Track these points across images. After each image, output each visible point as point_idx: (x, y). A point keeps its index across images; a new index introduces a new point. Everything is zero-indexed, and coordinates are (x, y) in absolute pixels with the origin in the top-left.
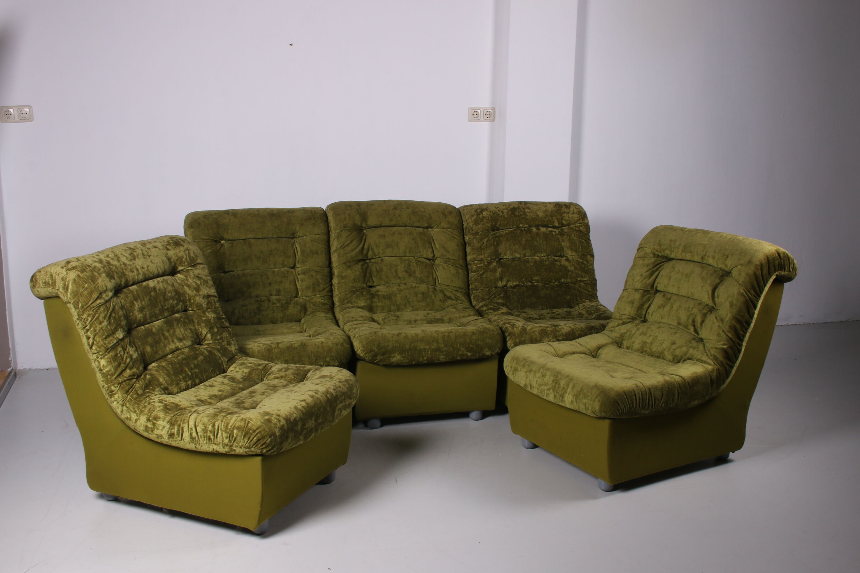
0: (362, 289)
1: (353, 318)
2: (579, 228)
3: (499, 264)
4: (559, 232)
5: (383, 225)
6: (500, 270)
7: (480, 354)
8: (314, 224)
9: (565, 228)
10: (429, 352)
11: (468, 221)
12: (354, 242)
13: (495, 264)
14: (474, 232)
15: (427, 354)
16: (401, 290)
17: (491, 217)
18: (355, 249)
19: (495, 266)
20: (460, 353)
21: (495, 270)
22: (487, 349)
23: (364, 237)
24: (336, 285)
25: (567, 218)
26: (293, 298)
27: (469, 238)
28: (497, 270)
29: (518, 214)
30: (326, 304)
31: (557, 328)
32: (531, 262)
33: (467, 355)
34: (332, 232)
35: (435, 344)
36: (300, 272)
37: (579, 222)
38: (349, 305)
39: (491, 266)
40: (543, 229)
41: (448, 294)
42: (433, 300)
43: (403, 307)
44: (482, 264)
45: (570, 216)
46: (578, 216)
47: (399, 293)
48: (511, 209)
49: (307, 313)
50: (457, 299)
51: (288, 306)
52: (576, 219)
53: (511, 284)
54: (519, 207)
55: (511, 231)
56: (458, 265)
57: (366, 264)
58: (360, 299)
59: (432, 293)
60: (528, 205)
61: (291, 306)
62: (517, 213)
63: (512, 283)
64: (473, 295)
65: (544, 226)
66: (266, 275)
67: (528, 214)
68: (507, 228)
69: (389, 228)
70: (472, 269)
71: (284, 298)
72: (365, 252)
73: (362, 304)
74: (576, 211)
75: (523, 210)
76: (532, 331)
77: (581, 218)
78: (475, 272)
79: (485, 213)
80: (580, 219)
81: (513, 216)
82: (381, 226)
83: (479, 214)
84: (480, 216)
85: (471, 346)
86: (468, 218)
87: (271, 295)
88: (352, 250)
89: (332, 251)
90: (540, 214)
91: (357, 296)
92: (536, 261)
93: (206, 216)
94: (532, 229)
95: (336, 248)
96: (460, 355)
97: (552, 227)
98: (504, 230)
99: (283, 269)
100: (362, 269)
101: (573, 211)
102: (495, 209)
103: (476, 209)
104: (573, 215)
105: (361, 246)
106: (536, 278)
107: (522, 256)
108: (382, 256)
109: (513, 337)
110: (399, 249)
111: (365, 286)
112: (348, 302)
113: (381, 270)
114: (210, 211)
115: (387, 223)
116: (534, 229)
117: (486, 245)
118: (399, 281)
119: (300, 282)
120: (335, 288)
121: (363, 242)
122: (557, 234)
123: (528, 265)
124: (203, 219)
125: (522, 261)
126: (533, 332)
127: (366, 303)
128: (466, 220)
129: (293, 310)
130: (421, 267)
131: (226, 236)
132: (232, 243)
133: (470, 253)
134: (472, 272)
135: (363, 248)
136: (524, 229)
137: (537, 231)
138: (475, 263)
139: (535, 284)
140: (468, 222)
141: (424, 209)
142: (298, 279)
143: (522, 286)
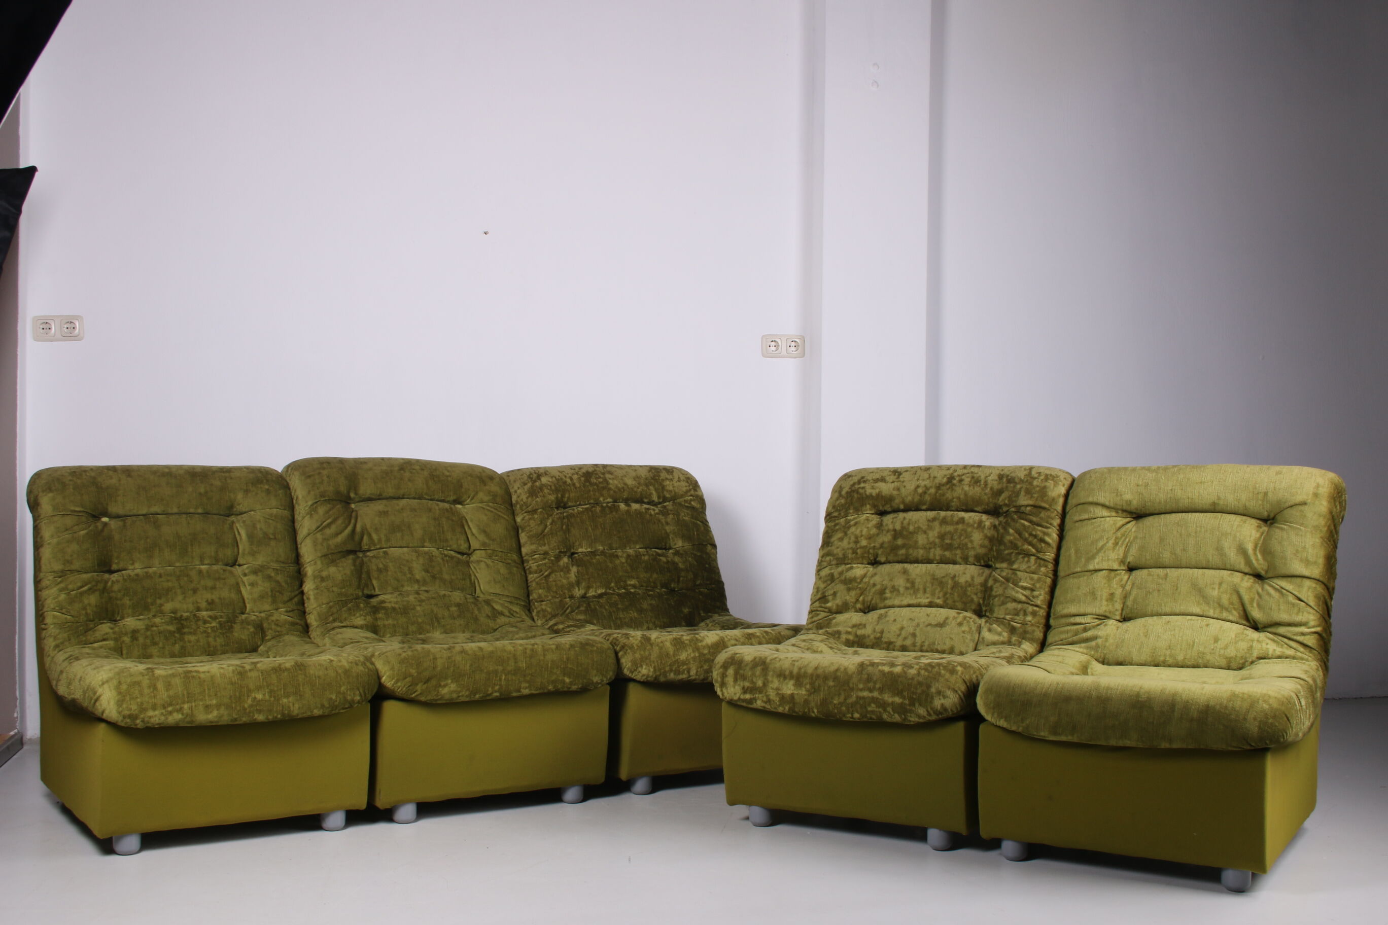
0: (356, 599)
1: (351, 639)
2: (690, 503)
3: (572, 561)
4: (660, 510)
5: (384, 495)
6: (574, 569)
7: (585, 681)
8: (268, 492)
9: (668, 503)
10: (503, 677)
11: (518, 491)
12: (340, 522)
13: (565, 560)
14: (530, 509)
15: (500, 680)
16: (421, 601)
17: (555, 485)
18: (340, 533)
19: (567, 563)
20: (554, 678)
21: (566, 570)
22: (595, 672)
23: (354, 514)
24: (311, 593)
25: (671, 488)
26: (238, 615)
27: (523, 519)
28: (570, 570)
29: (595, 481)
30: (297, 624)
31: (697, 636)
32: (621, 557)
33: (564, 682)
34: (299, 505)
35: (512, 663)
36: (247, 571)
37: (689, 494)
38: (337, 624)
39: (561, 563)
40: (635, 506)
41: (498, 607)
42: (476, 616)
43: (428, 627)
44: (547, 560)
45: (676, 484)
46: (687, 484)
47: (420, 605)
48: (584, 473)
49: (267, 638)
50: (512, 614)
51: (232, 627)
52: (684, 489)
53: (594, 593)
54: (595, 470)
55: (587, 509)
56: (510, 561)
57: (360, 559)
58: (354, 615)
59: (473, 606)
60: (608, 468)
61: (237, 627)
62: (593, 480)
63: (596, 591)
64: (535, 611)
65: (636, 501)
66: (188, 576)
67: (611, 481)
68: (580, 505)
69: (395, 501)
70: (530, 567)
71: (222, 614)
72: (357, 538)
73: (359, 621)
74: (682, 478)
75: (602, 476)
76: (659, 640)
77: (691, 487)
78: (536, 573)
79: (544, 480)
80: (690, 490)
81: (587, 484)
82: (379, 498)
83: (535, 481)
84: (538, 484)
85: (569, 666)
86: (519, 488)
87: (199, 609)
88: (337, 534)
89: (300, 538)
90: (630, 482)
91: (350, 609)
92: (629, 556)
93: (75, 472)
94: (619, 506)
95: (309, 530)
96: (553, 682)
97: (649, 503)
98: (575, 508)
99: (215, 567)
100: (354, 565)
101: (679, 478)
102: (558, 473)
103: (528, 473)
104: (678, 483)
105: (350, 528)
106: (632, 582)
107: (606, 548)
108: (385, 546)
109: (629, 651)
110: (412, 535)
111: (360, 594)
112: (334, 620)
113: (386, 569)
114: (80, 467)
115: (390, 491)
116: (622, 506)
117: (551, 529)
118: (416, 587)
119: (249, 588)
120: (308, 599)
121: (353, 521)
122: (657, 514)
123: (617, 562)
124: (70, 478)
125: (607, 555)
126: (662, 642)
127: (365, 620)
128: (516, 492)
129: (241, 633)
130: (449, 564)
131: (114, 509)
132: (124, 521)
133: (526, 543)
134: (531, 573)
135: (354, 530)
136: (607, 506)
137: (626, 508)
138: (534, 559)
139: (632, 590)
140: (520, 494)
141: (448, 471)
142: (244, 583)
143: (612, 594)
